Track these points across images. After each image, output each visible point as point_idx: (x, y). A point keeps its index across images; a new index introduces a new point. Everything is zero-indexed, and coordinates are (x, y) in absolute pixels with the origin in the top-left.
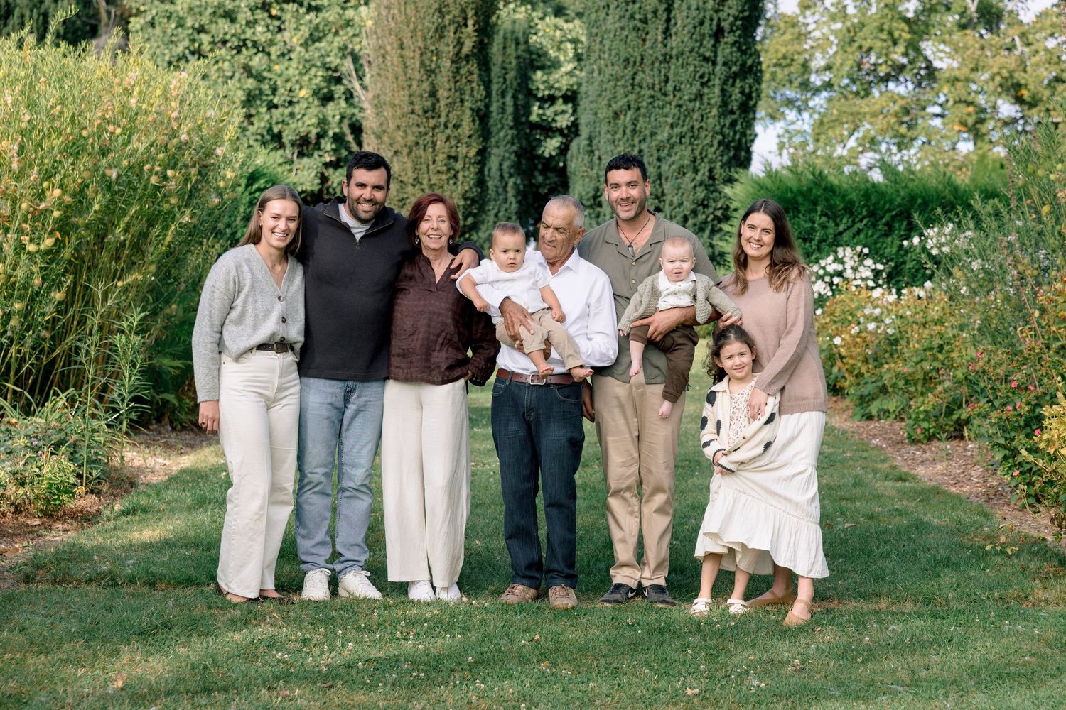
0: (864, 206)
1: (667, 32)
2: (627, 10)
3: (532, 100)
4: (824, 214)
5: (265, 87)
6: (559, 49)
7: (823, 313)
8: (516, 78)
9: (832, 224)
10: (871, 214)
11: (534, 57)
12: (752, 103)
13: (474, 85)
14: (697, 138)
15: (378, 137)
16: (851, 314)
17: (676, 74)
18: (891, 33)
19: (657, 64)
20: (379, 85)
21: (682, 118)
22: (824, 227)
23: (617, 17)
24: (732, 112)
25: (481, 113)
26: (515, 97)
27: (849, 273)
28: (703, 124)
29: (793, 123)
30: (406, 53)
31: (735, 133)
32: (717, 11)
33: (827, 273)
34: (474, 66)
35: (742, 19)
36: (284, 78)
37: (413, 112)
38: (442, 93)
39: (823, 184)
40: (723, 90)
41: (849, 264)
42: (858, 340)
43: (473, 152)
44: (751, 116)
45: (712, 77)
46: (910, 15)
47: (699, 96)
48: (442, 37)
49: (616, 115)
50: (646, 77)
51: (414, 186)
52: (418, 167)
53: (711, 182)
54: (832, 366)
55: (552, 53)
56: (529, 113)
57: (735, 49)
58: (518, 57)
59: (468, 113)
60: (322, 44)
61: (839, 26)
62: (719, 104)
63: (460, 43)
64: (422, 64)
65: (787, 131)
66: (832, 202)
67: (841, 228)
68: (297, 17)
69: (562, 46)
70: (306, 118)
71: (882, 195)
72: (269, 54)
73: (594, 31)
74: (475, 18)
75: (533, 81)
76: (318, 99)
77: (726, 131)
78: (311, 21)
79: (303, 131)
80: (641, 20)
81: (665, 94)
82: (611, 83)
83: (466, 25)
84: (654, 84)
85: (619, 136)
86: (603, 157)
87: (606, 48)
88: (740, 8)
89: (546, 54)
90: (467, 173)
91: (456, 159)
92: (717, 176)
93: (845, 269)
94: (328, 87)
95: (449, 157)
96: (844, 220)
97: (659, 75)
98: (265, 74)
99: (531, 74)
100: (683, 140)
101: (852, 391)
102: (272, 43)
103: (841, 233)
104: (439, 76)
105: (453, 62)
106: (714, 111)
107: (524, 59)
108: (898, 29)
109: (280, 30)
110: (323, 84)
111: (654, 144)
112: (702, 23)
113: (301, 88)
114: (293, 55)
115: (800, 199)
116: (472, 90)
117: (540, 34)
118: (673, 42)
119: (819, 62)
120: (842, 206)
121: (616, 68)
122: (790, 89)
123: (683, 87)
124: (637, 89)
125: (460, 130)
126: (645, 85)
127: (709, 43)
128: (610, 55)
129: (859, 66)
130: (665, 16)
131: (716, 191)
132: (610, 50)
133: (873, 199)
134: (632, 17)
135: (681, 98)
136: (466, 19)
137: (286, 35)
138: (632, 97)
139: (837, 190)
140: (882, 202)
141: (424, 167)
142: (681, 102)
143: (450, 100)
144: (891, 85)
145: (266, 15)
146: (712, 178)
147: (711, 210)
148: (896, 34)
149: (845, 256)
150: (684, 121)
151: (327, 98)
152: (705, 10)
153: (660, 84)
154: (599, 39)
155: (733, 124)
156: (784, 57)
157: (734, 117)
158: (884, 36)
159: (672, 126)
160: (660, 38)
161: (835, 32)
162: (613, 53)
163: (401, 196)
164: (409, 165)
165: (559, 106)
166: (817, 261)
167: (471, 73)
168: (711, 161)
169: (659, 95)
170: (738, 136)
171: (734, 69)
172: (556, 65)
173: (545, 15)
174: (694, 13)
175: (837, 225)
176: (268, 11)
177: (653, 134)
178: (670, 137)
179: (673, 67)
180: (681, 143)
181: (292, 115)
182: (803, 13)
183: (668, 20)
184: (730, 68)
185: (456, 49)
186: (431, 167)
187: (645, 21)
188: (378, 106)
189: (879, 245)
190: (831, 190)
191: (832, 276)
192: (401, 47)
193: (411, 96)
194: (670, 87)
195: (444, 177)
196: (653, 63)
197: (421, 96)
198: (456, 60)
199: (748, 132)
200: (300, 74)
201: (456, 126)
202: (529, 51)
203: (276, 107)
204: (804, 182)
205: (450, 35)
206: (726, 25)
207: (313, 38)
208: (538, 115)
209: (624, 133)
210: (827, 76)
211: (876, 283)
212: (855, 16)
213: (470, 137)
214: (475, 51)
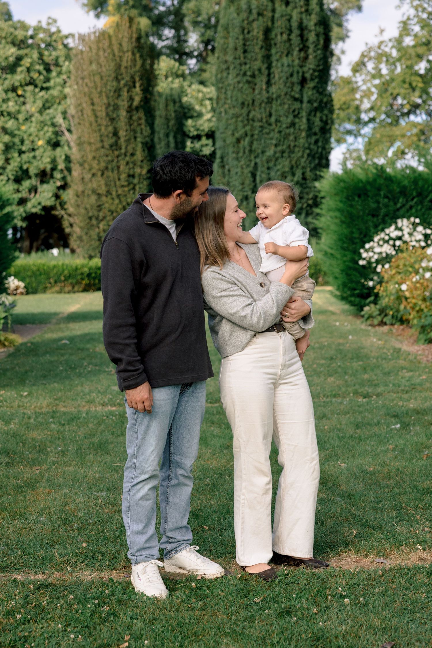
0: (414, 189)
1: (269, 83)
2: (241, 70)
3: (186, 139)
4: (386, 197)
5: (17, 140)
6: (201, 105)
7: (390, 267)
8: (175, 125)
9: (392, 203)
10: (419, 195)
11: (186, 111)
12: (328, 127)
13: (143, 126)
14: (293, 152)
15: (81, 165)
16: (411, 267)
17: (277, 111)
18: (410, 84)
19: (263, 105)
20: (80, 130)
21: (282, 140)
22: (386, 206)
23: (235, 75)
24: (315, 134)
25: (149, 145)
26: (175, 137)
27: (406, 237)
28: (297, 143)
29: (351, 144)
30: (95, 107)
31: (318, 147)
32: (301, 67)
33: (391, 239)
34: (141, 114)
35: (319, 71)
36: (28, 133)
37: (103, 147)
38: (122, 133)
39: (384, 175)
40: (308, 120)
41: (406, 231)
42: (418, 285)
43: (144, 172)
44: (328, 135)
45: (301, 111)
46: (422, 72)
47: (293, 124)
48: (119, 96)
49: (238, 141)
50: (256, 113)
51: (107, 196)
52: (109, 183)
53: (304, 182)
54: (400, 304)
55: (197, 108)
56: (184, 146)
57: (315, 91)
58: (175, 111)
59: (140, 145)
60: (51, 111)
61: (377, 82)
62: (306, 129)
63: (131, 99)
64: (107, 115)
65: (348, 150)
66: (391, 188)
67: (399, 205)
68: (34, 94)
69: (204, 103)
70: (43, 159)
71: (426, 181)
72: (17, 119)
73: (220, 85)
74: (141, 82)
75: (186, 126)
76: (51, 145)
77: (312, 146)
78: (42, 97)
79: (42, 167)
80: (251, 76)
81: (270, 124)
82: (234, 120)
83: (135, 87)
84: (262, 119)
85: (241, 154)
86: (232, 169)
87: (229, 96)
88: (317, 63)
89: (193, 109)
90: (141, 186)
91: (133, 176)
92: (308, 177)
93: (403, 235)
94: (56, 138)
95: (129, 176)
96: (401, 200)
97: (265, 112)
98: (16, 132)
99: (184, 122)
100: (284, 155)
101: (415, 321)
102: (19, 112)
103: (398, 210)
104: (119, 123)
105: (128, 112)
106: (304, 134)
107: (180, 112)
108: (414, 80)
109: (24, 103)
110: (53, 136)
111: (264, 158)
112: (292, 75)
113: (39, 139)
114: (33, 119)
115: (369, 187)
116: (142, 130)
117: (189, 96)
118: (273, 89)
119: (366, 105)
120: (398, 190)
121: (236, 109)
122: (349, 123)
123: (281, 119)
124: (251, 122)
125: (135, 157)
126: (256, 119)
127: (297, 88)
128: (232, 101)
129: (391, 105)
130: (266, 72)
131: (307, 187)
132: (231, 97)
133: (420, 183)
134: (245, 74)
135: (280, 127)
136: (134, 82)
137: (28, 107)
138: (248, 128)
139: (394, 179)
140: (426, 186)
141: (112, 183)
142: (281, 129)
143: (127, 138)
144: (412, 117)
145: (14, 94)
146: (304, 179)
147: (305, 200)
148: (414, 84)
149: (403, 225)
150: (283, 142)
151: (56, 145)
152: (293, 66)
153: (266, 117)
154: (223, 91)
155: (316, 142)
156: (344, 103)
157: (317, 137)
158: (407, 86)
159: (276, 146)
160: (264, 87)
161: (375, 86)
162: (234, 99)
163: (99, 203)
164: (103, 182)
165: (204, 141)
166: (383, 230)
167: (140, 119)
168: (303, 168)
169: (266, 125)
170: (320, 150)
171: (315, 105)
172: (200, 115)
173: (191, 83)
174: (286, 69)
175: (395, 204)
176: (16, 92)
177: (263, 152)
178: (275, 153)
179: (274, 106)
180: (282, 157)
181: (34, 157)
182: (354, 75)
183: (269, 75)
184: (312, 104)
185: (129, 104)
186: (118, 183)
187: (253, 76)
188: (80, 144)
189: (426, 216)
190: (389, 179)
191: (394, 240)
192: (93, 104)
193: (101, 136)
194: (273, 120)
195: (126, 189)
196: (260, 104)
197: (107, 136)
198: (130, 110)
199: (327, 146)
200: (39, 131)
201: (132, 155)
202: (182, 106)
203: (24, 152)
204: (370, 175)
205: (125, 94)
206: (308, 76)
207: (45, 107)
208: (191, 148)
209: (244, 152)
210: (372, 114)
211: (426, 243)
212: (387, 75)
213: (142, 161)
214: (142, 103)
